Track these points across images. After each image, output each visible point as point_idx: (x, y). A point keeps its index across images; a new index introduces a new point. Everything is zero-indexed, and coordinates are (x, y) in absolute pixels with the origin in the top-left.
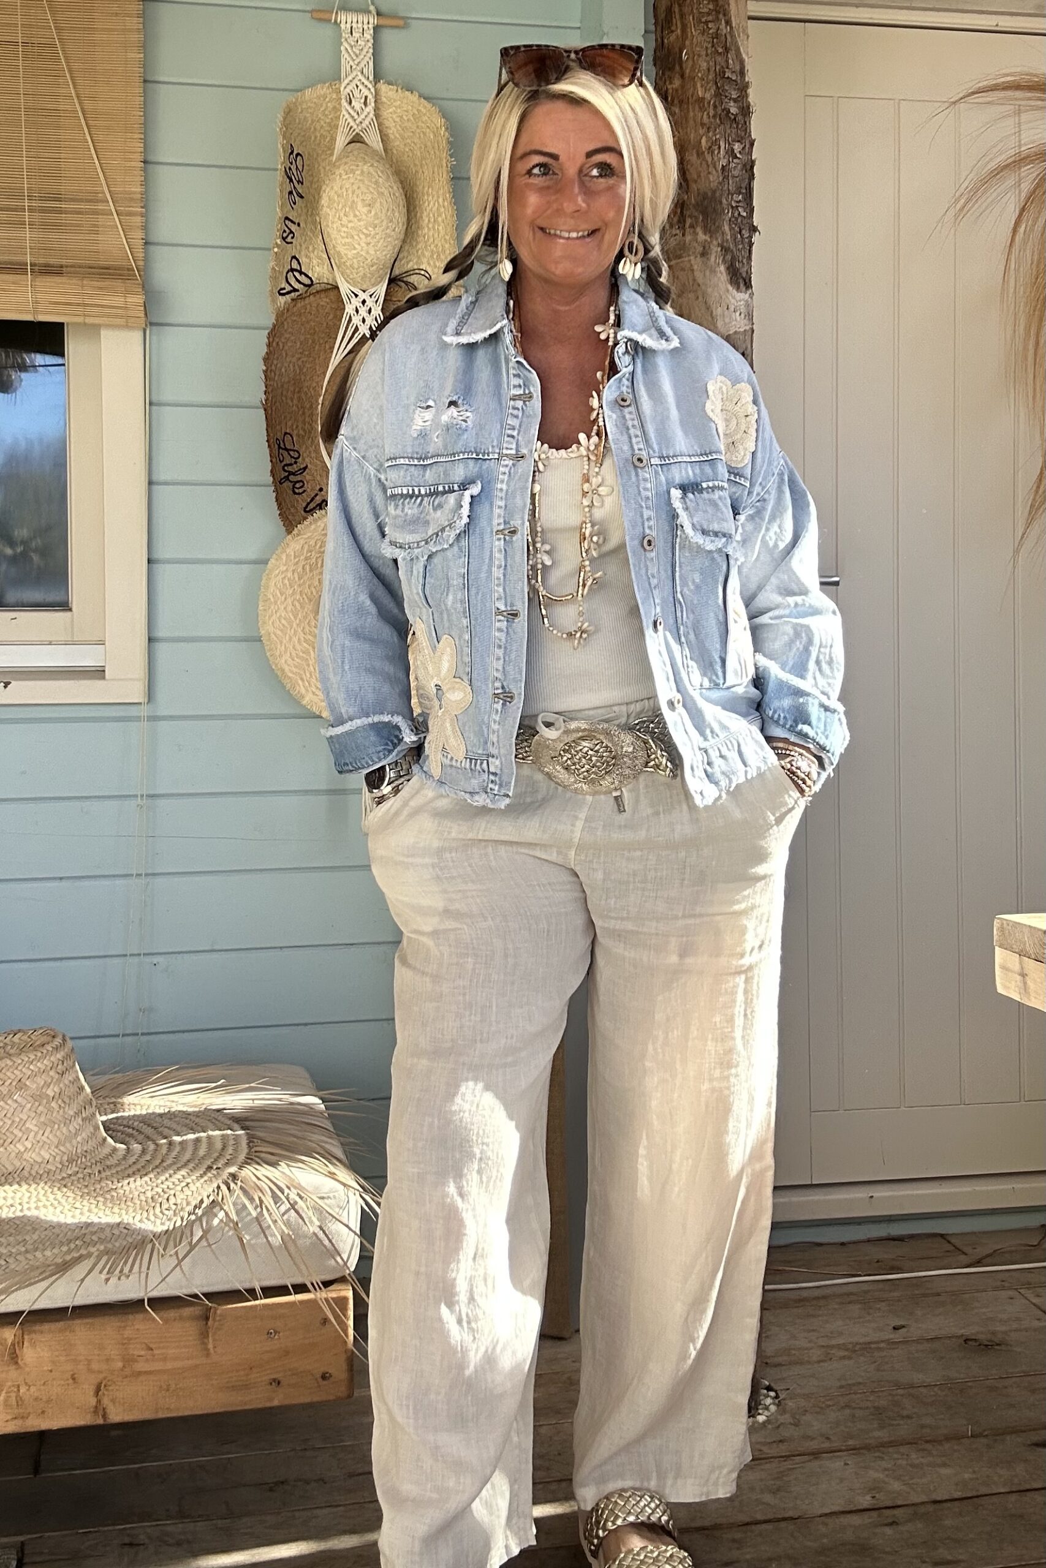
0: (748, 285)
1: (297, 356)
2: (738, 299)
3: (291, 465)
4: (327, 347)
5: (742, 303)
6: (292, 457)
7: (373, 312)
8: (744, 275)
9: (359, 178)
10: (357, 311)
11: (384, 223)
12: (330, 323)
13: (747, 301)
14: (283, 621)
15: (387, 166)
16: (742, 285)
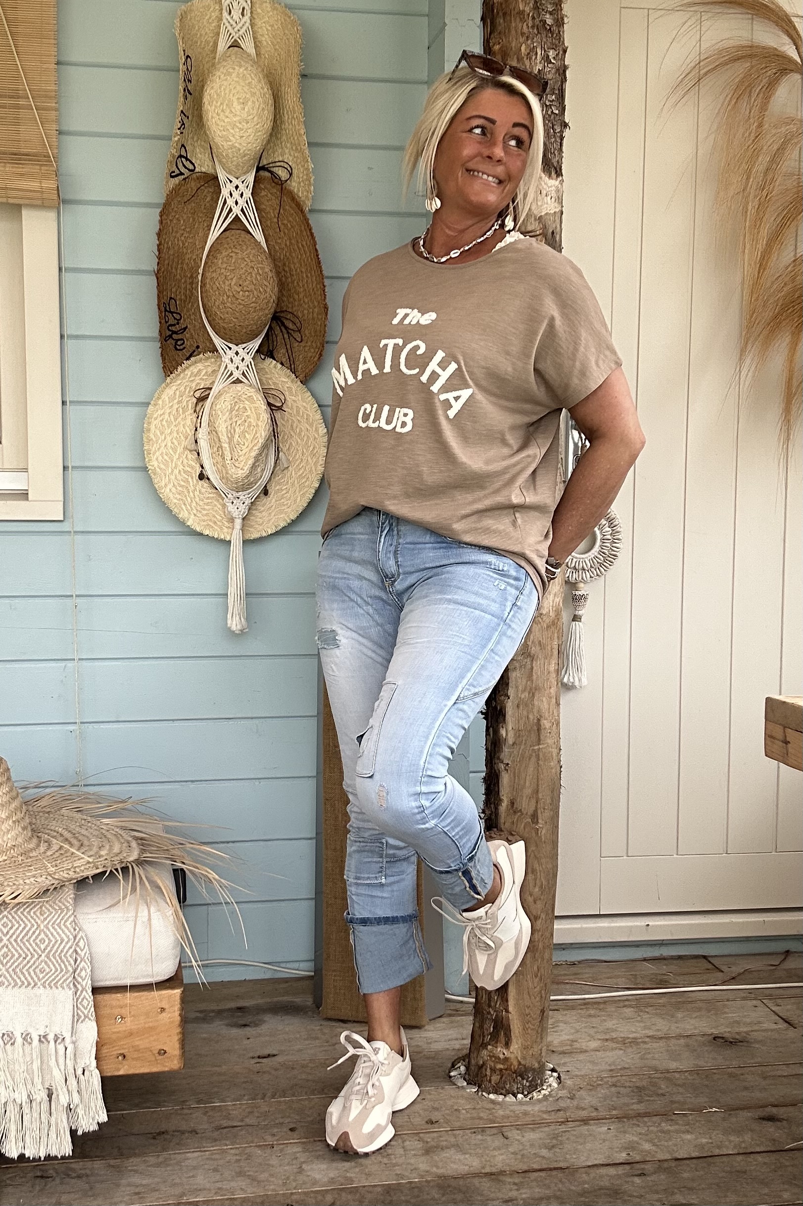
0: (559, 173)
1: (182, 232)
2: (549, 185)
3: (174, 325)
4: (205, 225)
5: (553, 188)
6: (175, 319)
7: (244, 194)
8: (555, 164)
9: (235, 79)
10: (231, 195)
11: (256, 118)
12: (208, 205)
13: (557, 187)
14: (165, 457)
15: (260, 69)
16: (553, 173)
